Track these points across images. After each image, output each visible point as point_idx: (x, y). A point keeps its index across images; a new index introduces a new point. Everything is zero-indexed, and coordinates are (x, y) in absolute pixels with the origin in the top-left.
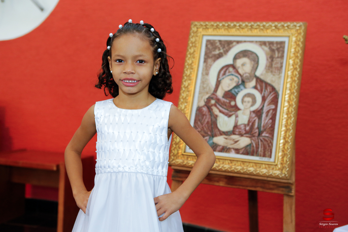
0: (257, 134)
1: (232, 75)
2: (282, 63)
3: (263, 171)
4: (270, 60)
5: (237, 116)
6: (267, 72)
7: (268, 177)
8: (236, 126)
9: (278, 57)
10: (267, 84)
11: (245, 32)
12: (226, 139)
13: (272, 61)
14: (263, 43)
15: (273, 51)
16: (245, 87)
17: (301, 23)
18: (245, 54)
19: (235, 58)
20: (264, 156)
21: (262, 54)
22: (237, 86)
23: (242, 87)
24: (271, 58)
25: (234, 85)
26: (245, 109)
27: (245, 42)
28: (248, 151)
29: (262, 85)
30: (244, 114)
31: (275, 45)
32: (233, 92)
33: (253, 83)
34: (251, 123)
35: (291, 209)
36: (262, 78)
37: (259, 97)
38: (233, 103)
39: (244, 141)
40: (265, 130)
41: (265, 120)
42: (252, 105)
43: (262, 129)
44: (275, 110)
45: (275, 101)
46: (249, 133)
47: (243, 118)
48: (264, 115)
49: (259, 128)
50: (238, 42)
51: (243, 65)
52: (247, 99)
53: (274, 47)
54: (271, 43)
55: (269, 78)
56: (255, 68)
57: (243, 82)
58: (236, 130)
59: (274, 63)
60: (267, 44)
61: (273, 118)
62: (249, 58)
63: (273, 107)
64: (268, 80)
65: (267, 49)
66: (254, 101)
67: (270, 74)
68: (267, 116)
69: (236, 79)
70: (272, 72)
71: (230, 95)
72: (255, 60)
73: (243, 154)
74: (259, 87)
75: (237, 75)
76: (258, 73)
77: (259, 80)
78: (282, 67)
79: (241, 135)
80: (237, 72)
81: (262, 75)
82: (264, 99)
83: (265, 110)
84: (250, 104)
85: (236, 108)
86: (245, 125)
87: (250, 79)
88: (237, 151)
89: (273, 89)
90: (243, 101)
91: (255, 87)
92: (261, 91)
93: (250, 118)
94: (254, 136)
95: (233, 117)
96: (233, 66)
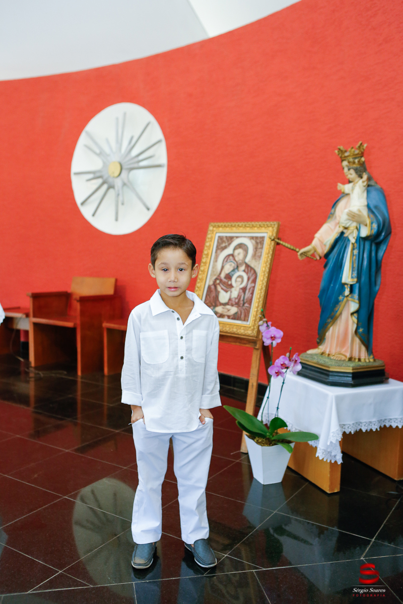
0: (241, 305)
1: (232, 262)
2: (261, 253)
3: (241, 331)
4: (255, 250)
5: (231, 292)
6: (252, 259)
7: (244, 335)
8: (230, 299)
9: (260, 248)
10: (252, 268)
11: (241, 229)
12: (223, 308)
13: (256, 251)
14: (252, 238)
15: (257, 243)
16: (238, 271)
17: (275, 223)
18: (240, 246)
19: (235, 249)
20: (244, 320)
21: (250, 245)
22: (233, 270)
23: (236, 270)
24: (256, 249)
25: (232, 269)
26: (237, 286)
27: (241, 237)
28: (236, 317)
29: (249, 269)
30: (235, 290)
31: (259, 239)
32: (231, 274)
33: (243, 268)
34: (239, 297)
35: (257, 358)
36: (249, 263)
37: (245, 277)
38: (230, 283)
39: (234, 310)
40: (247, 302)
41: (248, 294)
42: (241, 284)
43: (245, 301)
44: (254, 287)
45: (254, 281)
46: (237, 304)
47: (235, 293)
48: (247, 291)
49: (243, 300)
50: (237, 237)
51: (239, 254)
52: (239, 279)
53: (258, 241)
54: (257, 238)
55: (253, 264)
56: (245, 256)
57: (238, 267)
58: (229, 302)
59: (257, 252)
60: (255, 239)
61: (252, 294)
62: (242, 249)
63: (253, 285)
64: (252, 265)
65: (254, 242)
66: (242, 281)
67: (254, 261)
68: (249, 291)
69: (233, 265)
70: (255, 259)
71: (229, 277)
72: (246, 250)
73: (232, 319)
74: (246, 270)
75: (234, 261)
76: (247, 260)
77: (248, 266)
78: (261, 255)
79: (232, 305)
80: (235, 260)
81: (249, 261)
82: (248, 279)
83: (248, 287)
84: (239, 283)
85: (231, 286)
86: (236, 298)
87: (241, 264)
88: (229, 317)
89: (255, 272)
90: (236, 281)
91: (244, 271)
92: (247, 273)
93: (239, 293)
94: (240, 306)
95: (229, 293)
96: (232, 255)
